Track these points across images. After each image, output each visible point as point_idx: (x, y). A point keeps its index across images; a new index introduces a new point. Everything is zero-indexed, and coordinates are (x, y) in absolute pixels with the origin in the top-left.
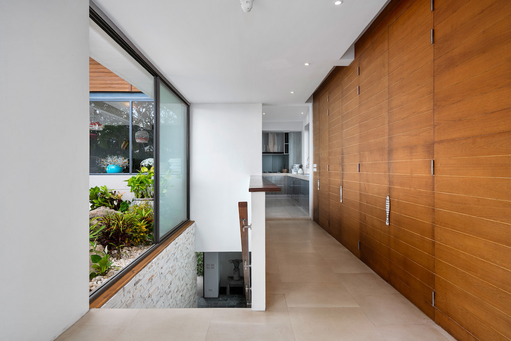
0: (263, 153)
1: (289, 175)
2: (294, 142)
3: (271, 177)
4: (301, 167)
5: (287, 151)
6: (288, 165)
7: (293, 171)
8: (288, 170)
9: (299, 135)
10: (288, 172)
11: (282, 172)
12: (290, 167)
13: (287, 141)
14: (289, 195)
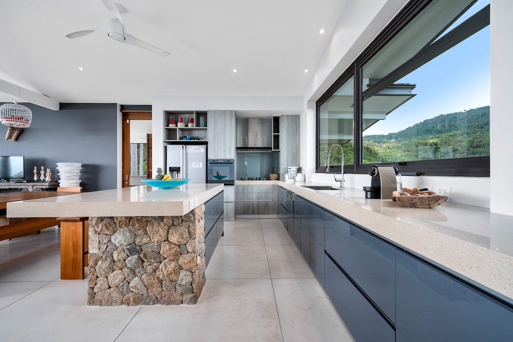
0: (237, 148)
1: (280, 183)
2: (288, 131)
3: (252, 186)
4: (299, 170)
5: (277, 145)
6: (278, 168)
7: (286, 176)
8: (279, 175)
9: (296, 119)
10: (278, 179)
11: (268, 179)
12: (282, 171)
13: (277, 129)
14: (281, 216)
